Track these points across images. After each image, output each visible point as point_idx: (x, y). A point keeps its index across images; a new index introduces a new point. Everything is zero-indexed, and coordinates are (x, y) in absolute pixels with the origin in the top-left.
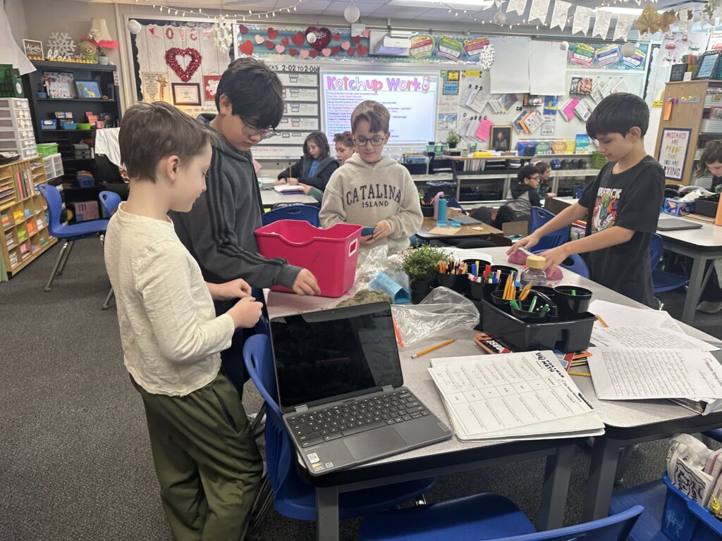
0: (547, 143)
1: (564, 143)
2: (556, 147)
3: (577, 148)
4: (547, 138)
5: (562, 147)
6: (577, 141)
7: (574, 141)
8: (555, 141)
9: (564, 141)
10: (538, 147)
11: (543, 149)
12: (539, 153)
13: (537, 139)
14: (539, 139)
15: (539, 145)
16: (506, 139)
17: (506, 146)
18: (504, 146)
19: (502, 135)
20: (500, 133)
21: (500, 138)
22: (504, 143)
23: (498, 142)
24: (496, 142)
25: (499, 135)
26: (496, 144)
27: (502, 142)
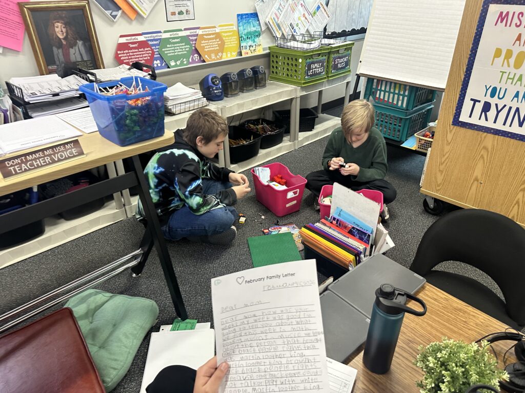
0: (185, 39)
1: (218, 36)
2: (206, 47)
3: (243, 44)
5: (215, 45)
6: (241, 28)
7: (235, 28)
9: (218, 30)
10: (168, 51)
11: (180, 53)
12: (173, 63)
13: (160, 32)
14: (165, 32)
15: (168, 46)
16: (81, 39)
17: (85, 58)
18: (79, 59)
19: (64, 30)
20: (59, 24)
21: (61, 37)
22: (77, 53)
23: (60, 51)
24: (55, 49)
25: (57, 30)
26: (56, 57)
27: (72, 48)
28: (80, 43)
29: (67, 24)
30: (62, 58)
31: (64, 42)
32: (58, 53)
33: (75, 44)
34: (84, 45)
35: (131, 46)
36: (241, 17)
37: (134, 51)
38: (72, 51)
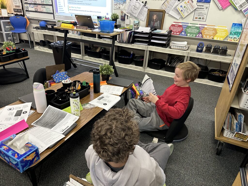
0: (197, 27)
1: (215, 30)
3: (231, 36)
4: (198, 24)
5: (211, 33)
6: (233, 29)
7: (227, 29)
8: (206, 26)
9: (215, 27)
10: (189, 30)
11: (193, 32)
12: (189, 35)
13: (189, 23)
14: (190, 24)
15: (189, 29)
16: (159, 20)
17: (158, 26)
18: (156, 26)
19: (156, 17)
20: (155, 16)
21: (154, 19)
22: (157, 24)
23: (153, 22)
24: (152, 22)
25: (154, 17)
26: (151, 24)
27: (156, 22)
28: (159, 21)
29: (157, 16)
30: (152, 24)
31: (155, 20)
32: (152, 23)
33: (157, 21)
34: (159, 22)
35: (176, 26)
36: (234, 25)
37: (176, 27)
38: (156, 23)
